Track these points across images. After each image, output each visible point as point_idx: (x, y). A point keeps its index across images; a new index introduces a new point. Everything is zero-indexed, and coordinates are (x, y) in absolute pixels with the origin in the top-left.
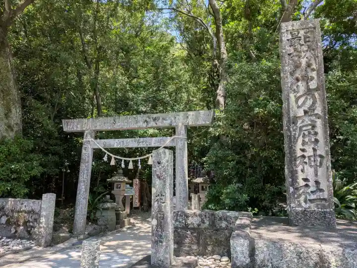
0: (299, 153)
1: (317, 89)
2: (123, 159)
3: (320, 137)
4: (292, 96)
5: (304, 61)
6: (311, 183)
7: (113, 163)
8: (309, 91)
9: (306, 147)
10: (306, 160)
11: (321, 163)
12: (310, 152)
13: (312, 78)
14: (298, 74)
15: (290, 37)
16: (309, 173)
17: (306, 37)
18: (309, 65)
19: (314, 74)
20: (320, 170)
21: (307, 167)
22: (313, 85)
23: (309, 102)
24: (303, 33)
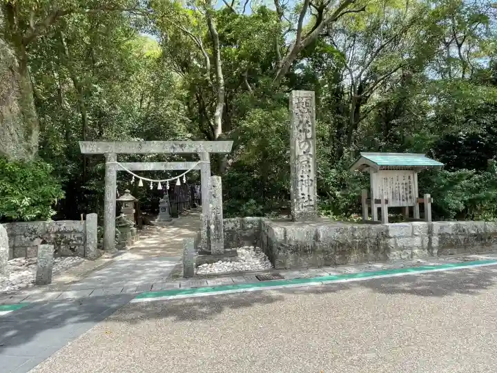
0: (300, 178)
1: (311, 138)
2: (152, 180)
3: (312, 169)
4: (297, 142)
5: (305, 119)
6: (306, 196)
7: (141, 184)
8: (307, 139)
9: (304, 175)
10: (304, 183)
11: (311, 185)
12: (306, 178)
13: (309, 131)
14: (301, 128)
15: (297, 101)
16: (305, 190)
17: (306, 103)
18: (307, 122)
19: (310, 129)
20: (311, 188)
21: (304, 187)
22: (309, 135)
23: (307, 146)
24: (304, 99)
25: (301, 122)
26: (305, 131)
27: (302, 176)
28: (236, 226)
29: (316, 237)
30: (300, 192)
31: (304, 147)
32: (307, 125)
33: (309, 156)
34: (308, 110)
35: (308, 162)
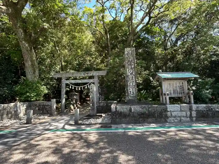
0: (129, 85)
1: (134, 68)
2: (77, 87)
3: (134, 80)
4: (127, 69)
5: (131, 60)
6: (132, 92)
7: (73, 88)
8: (132, 68)
10: (131, 86)
11: (134, 87)
12: (131, 84)
13: (133, 65)
14: (129, 63)
15: (127, 53)
16: (131, 90)
17: (131, 53)
18: (132, 61)
19: (133, 64)
20: (134, 89)
21: (131, 88)
22: (133, 66)
23: (132, 71)
24: (130, 51)
25: (129, 61)
26: (131, 65)
27: (130, 84)
28: (104, 104)
29: (130, 110)
30: (129, 91)
31: (130, 71)
32: (132, 62)
33: (133, 75)
34: (132, 56)
35: (133, 78)
